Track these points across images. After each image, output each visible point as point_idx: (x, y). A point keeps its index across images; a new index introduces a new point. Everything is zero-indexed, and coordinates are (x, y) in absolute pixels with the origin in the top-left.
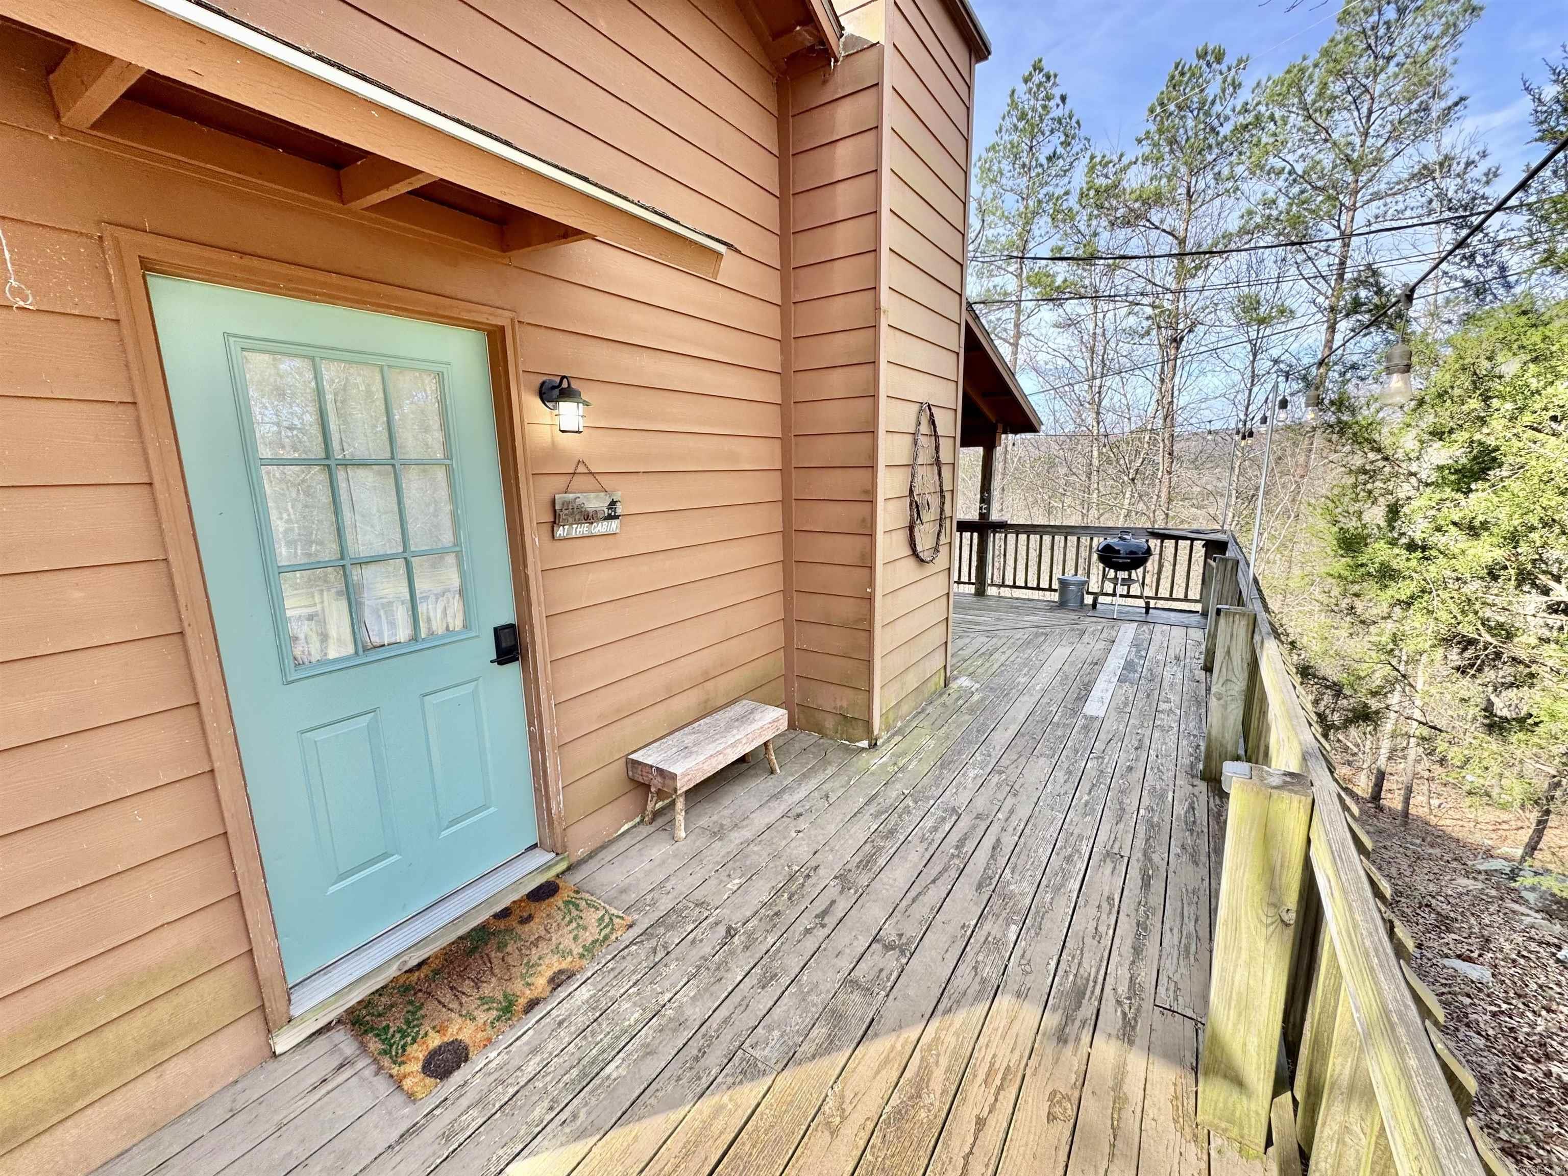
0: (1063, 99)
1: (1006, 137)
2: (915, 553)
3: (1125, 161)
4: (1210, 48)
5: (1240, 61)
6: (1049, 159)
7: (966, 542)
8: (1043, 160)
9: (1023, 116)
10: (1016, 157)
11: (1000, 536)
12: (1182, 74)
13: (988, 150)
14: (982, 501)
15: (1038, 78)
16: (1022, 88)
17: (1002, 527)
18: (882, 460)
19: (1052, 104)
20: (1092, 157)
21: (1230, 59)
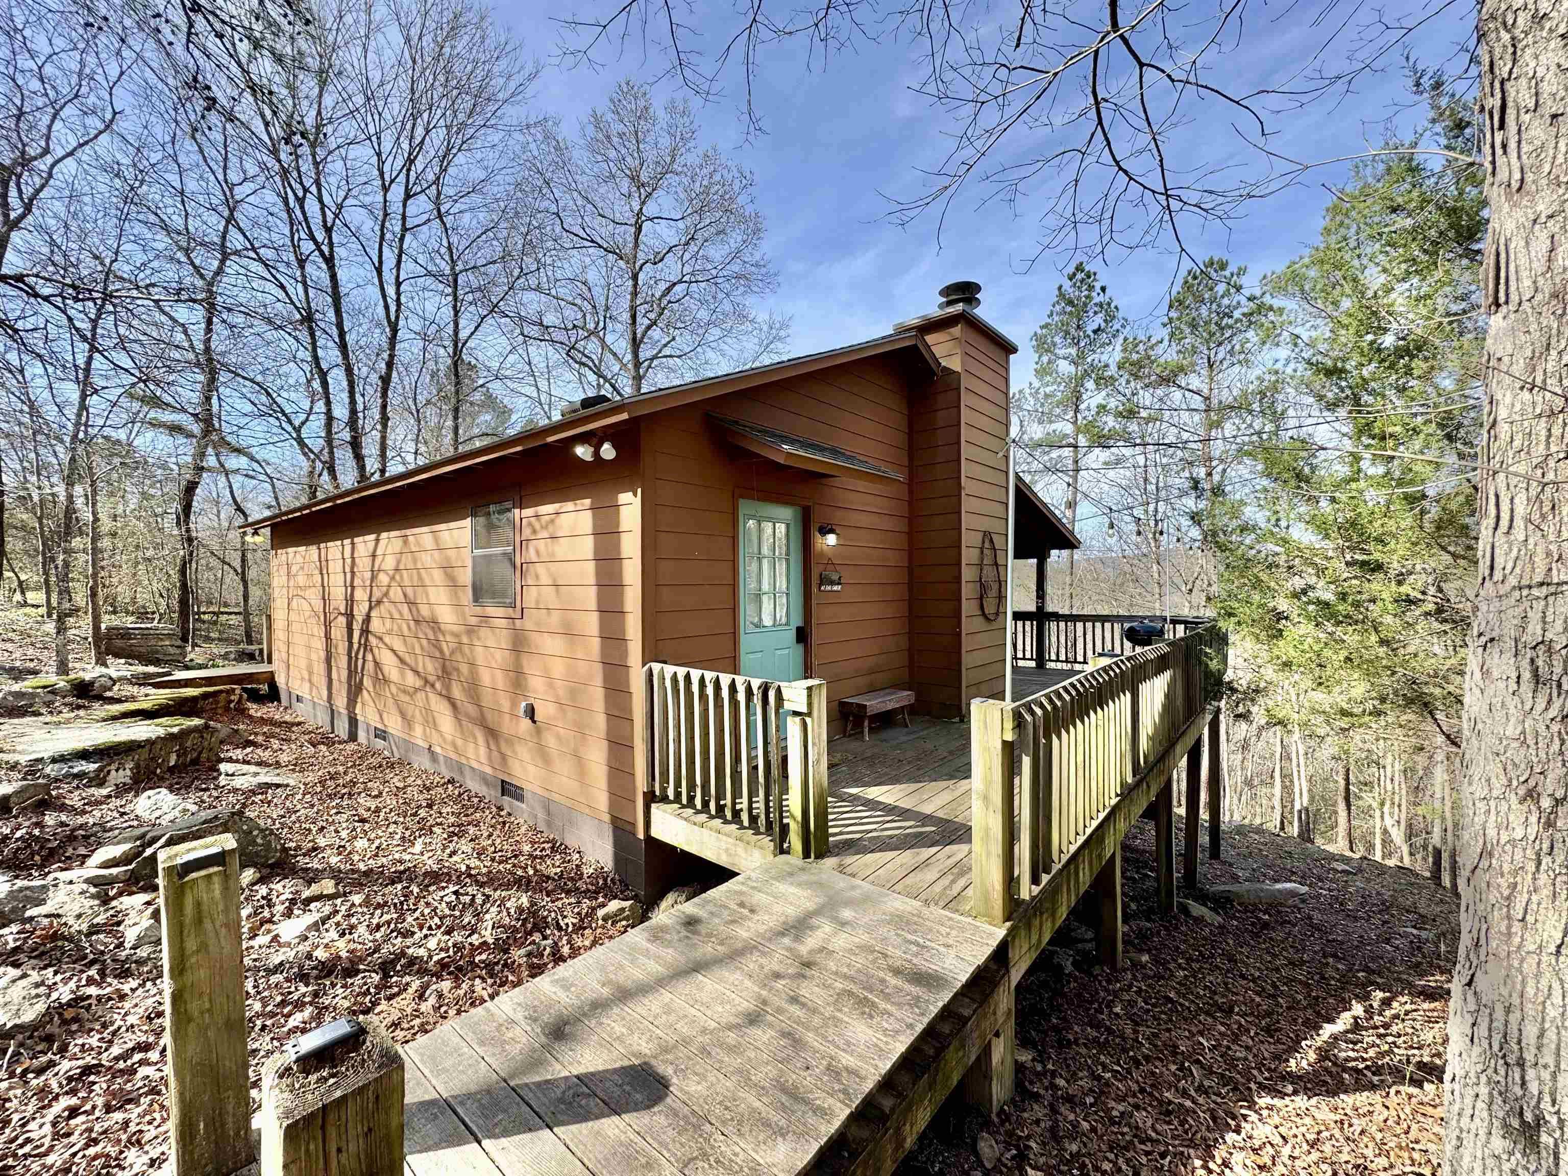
0: (1103, 289)
1: (1056, 318)
2: (984, 614)
3: (1153, 341)
4: (1216, 259)
5: (1240, 269)
6: (1095, 332)
7: (1028, 628)
8: (1090, 332)
9: (1070, 302)
10: (1067, 333)
11: (1053, 625)
12: (1195, 278)
13: (1042, 327)
14: (1038, 597)
15: (1080, 276)
16: (1067, 284)
17: (1056, 617)
18: (964, 562)
19: (1094, 294)
20: (1125, 339)
21: (1232, 268)
